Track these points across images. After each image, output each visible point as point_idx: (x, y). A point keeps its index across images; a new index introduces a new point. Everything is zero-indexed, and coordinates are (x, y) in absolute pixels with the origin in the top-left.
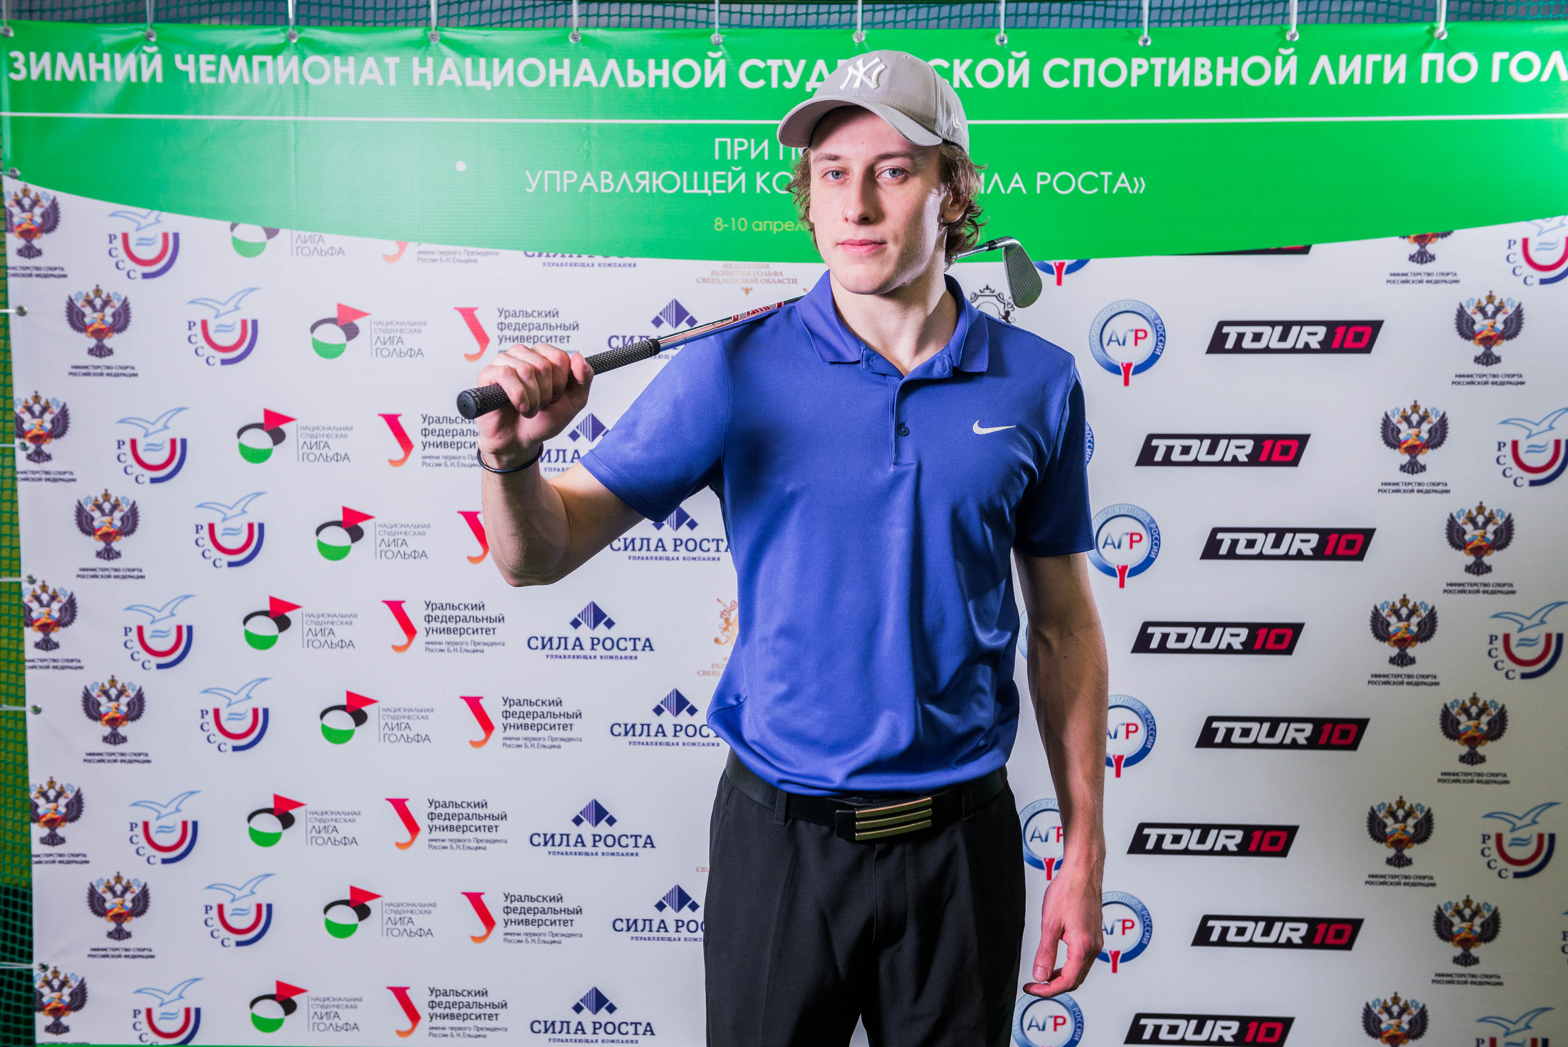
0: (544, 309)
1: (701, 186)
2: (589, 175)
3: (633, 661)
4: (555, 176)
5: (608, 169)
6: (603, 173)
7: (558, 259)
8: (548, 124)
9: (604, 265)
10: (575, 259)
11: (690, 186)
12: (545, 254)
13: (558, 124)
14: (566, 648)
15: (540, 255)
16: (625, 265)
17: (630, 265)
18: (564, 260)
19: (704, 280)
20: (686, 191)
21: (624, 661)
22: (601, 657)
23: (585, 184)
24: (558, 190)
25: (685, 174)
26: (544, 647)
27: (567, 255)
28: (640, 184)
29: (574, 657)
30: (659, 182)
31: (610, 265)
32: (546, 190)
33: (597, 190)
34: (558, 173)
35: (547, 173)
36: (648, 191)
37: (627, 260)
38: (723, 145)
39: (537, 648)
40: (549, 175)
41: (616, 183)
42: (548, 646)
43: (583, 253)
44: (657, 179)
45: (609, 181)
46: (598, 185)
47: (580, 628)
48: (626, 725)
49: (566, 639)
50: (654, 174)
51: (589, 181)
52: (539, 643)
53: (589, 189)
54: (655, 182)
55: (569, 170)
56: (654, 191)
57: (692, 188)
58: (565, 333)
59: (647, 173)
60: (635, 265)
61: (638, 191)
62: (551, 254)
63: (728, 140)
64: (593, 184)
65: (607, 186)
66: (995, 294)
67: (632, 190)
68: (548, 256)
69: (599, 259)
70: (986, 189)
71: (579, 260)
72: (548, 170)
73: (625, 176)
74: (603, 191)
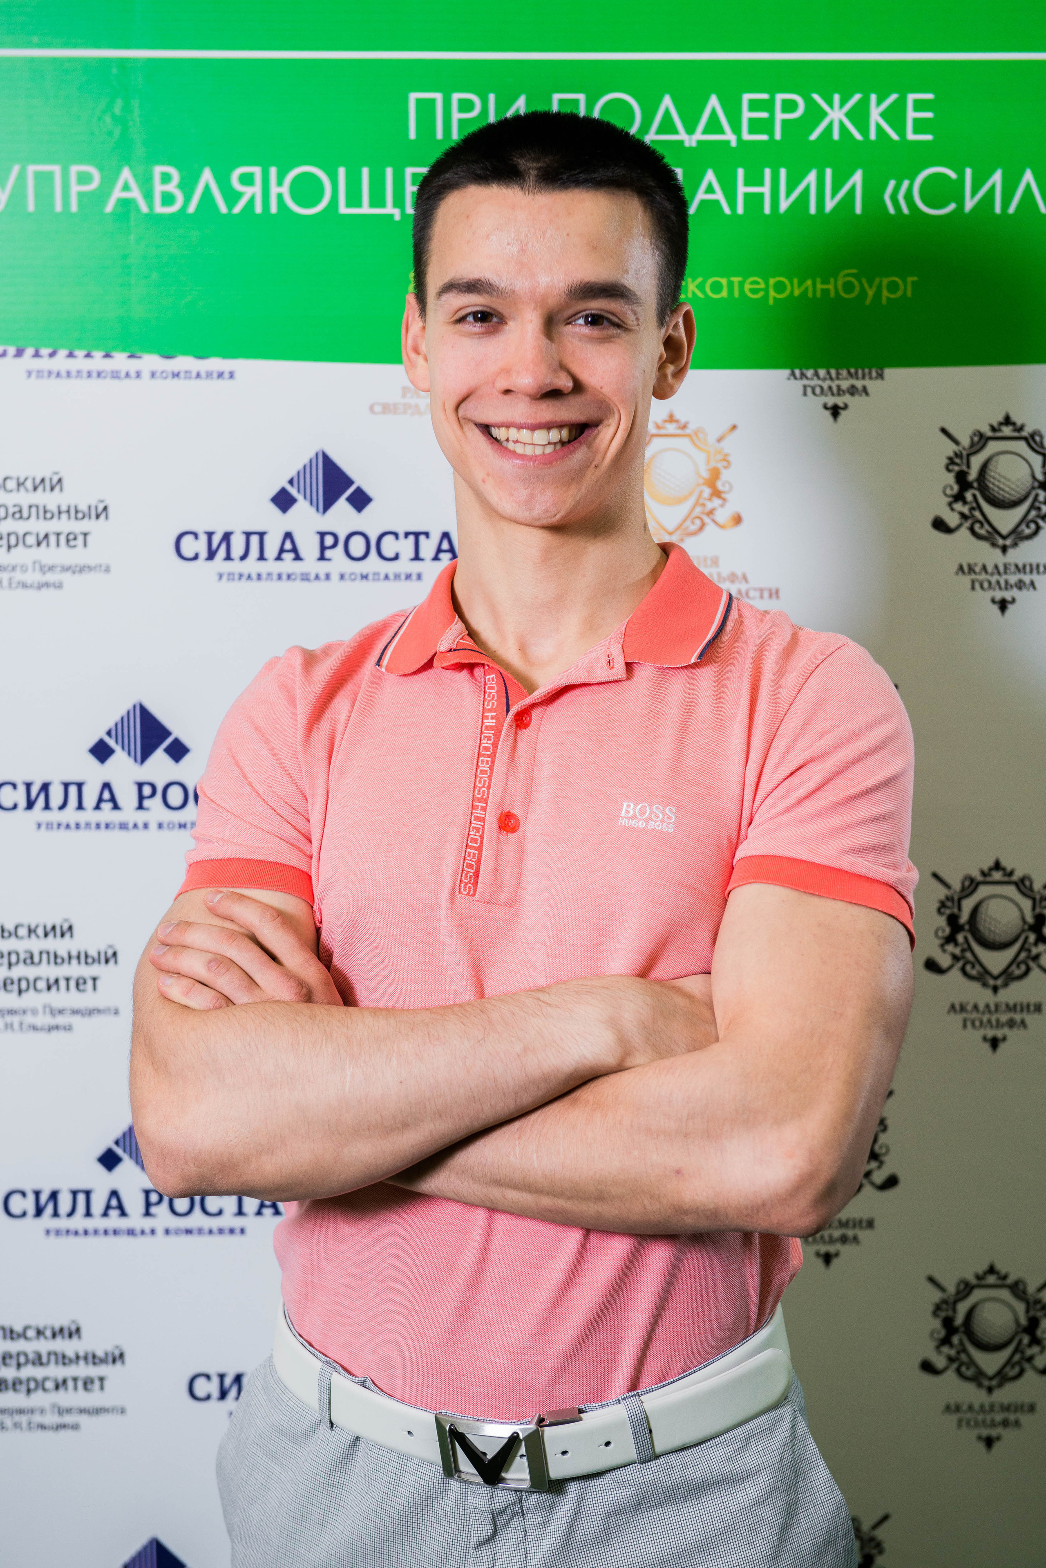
0: (31, 474)
1: (377, 200)
2: (126, 174)
3: (236, 1239)
4: (50, 176)
5: (170, 163)
6: (158, 170)
7: (61, 362)
8: (31, 60)
9: (164, 375)
10: (98, 362)
11: (354, 200)
12: (30, 351)
13: (54, 60)
14: (88, 1214)
15: (19, 353)
16: (209, 375)
17: (220, 375)
18: (73, 365)
19: (387, 408)
20: (343, 210)
21: (216, 1239)
22: (167, 1232)
23: (117, 194)
24: (59, 208)
25: (342, 171)
26: (39, 1212)
27: (80, 353)
28: (240, 195)
29: (106, 1232)
30: (285, 190)
31: (176, 375)
32: (31, 207)
33: (144, 209)
34: (56, 169)
35: (32, 169)
36: (258, 209)
37: (215, 364)
38: (426, 107)
39: (24, 1214)
40: (38, 175)
41: (188, 187)
42: (49, 1210)
43: (116, 348)
44: (280, 183)
45: (172, 187)
46: (148, 195)
47: (119, 1169)
48: (222, 1377)
49: (88, 1193)
50: (273, 171)
51: (126, 187)
52: (29, 1205)
53: (126, 204)
54: (274, 190)
55: (81, 162)
56: (274, 209)
57: (359, 205)
58: (78, 527)
59: (257, 170)
60: (232, 375)
61: (237, 209)
62: (45, 352)
63: (438, 96)
64: (135, 194)
65: (168, 199)
66: (1024, 434)
67: (223, 209)
68: (37, 355)
69: (151, 361)
70: (1006, 203)
71: (108, 365)
72: (35, 162)
73: (207, 176)
74: (159, 209)
